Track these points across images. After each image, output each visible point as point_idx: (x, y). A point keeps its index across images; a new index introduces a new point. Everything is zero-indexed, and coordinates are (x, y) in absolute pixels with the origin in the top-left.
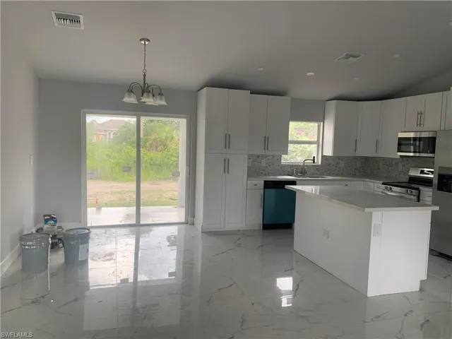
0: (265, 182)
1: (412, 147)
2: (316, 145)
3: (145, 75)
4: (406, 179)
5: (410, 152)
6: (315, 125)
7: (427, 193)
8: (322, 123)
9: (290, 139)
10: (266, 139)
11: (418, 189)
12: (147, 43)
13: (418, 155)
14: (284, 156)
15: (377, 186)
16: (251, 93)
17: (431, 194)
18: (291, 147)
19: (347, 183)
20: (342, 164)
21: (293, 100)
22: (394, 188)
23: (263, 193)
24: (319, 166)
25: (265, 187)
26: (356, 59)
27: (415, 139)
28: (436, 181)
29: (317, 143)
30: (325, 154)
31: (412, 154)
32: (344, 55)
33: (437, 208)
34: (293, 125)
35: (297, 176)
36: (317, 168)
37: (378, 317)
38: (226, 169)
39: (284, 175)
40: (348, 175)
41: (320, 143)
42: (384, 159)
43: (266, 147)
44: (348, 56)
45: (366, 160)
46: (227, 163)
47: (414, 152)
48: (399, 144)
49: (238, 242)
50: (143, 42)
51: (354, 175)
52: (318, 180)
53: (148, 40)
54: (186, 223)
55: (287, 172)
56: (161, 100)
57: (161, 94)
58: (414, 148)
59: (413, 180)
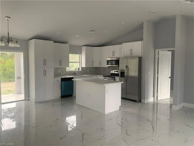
0: (61, 78)
1: (110, 63)
2: (79, 63)
3: (8, 33)
4: (110, 74)
5: (109, 65)
6: (78, 55)
7: (117, 78)
8: (81, 55)
9: (70, 61)
10: (60, 61)
11: (114, 77)
12: (9, 19)
13: (112, 66)
14: (67, 68)
15: (101, 77)
16: (54, 42)
17: (119, 78)
18: (70, 64)
19: (91, 77)
20: (88, 70)
21: (70, 45)
22: (107, 78)
23: (60, 83)
24: (80, 71)
25: (61, 81)
26: (94, 32)
27: (111, 60)
28: (120, 74)
29: (79, 62)
30: (82, 67)
31: (110, 66)
32: (90, 30)
33: (123, 82)
34: (71, 55)
35: (73, 75)
36: (80, 72)
37: (110, 119)
38: (45, 74)
39: (68, 75)
40: (90, 74)
41: (80, 62)
42: (102, 68)
43: (60, 64)
44: (91, 31)
45: (96, 68)
46: (45, 71)
47: (111, 65)
48: (107, 62)
49: (53, 104)
50: (7, 18)
51: (92, 74)
52: (80, 77)
53: (10, 18)
54: (25, 100)
55: (69, 74)
56: (17, 44)
57: (17, 42)
58: (111, 64)
59: (112, 74)
